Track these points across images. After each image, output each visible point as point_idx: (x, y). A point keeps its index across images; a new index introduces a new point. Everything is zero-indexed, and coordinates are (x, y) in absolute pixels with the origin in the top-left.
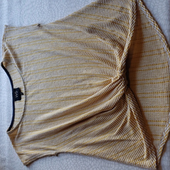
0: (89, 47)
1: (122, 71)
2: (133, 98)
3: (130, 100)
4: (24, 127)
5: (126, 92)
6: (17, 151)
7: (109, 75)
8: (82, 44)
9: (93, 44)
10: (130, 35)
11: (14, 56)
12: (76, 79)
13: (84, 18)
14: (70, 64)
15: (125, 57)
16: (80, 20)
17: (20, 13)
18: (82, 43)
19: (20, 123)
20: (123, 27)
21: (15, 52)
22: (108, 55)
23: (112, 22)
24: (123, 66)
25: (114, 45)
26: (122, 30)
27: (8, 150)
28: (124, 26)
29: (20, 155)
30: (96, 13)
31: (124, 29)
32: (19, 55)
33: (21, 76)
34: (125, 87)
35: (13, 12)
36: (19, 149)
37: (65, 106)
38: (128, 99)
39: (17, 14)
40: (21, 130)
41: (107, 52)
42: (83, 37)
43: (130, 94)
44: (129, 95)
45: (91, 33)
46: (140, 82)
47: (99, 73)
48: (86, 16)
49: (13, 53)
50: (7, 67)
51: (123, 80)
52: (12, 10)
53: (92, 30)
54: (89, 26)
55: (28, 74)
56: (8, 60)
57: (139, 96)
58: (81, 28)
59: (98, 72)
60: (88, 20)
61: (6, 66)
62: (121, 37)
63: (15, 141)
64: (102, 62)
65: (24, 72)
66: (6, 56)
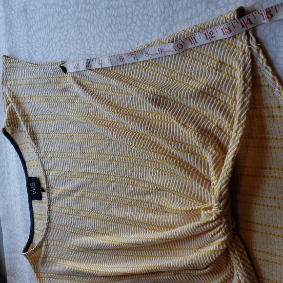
0: (156, 132)
1: (221, 204)
2: (245, 258)
3: (239, 263)
4: (51, 248)
5: (230, 247)
8: (141, 124)
9: (164, 125)
10: (236, 132)
11: (24, 119)
12: (134, 188)
13: (145, 69)
14: (122, 154)
15: (227, 178)
16: (136, 72)
17: (27, 33)
18: (142, 121)
19: (44, 240)
20: (223, 106)
21: (24, 111)
22: (194, 158)
23: (201, 91)
24: (223, 195)
25: (205, 144)
26: (222, 112)
27: (30, 278)
28: (225, 103)
30: (167, 62)
31: (225, 110)
32: (32, 118)
33: (39, 157)
34: (228, 237)
35: (15, 29)
37: (116, 232)
38: (235, 260)
39: (22, 35)
40: (47, 252)
41: (192, 150)
42: (144, 108)
43: (239, 251)
44: (236, 252)
45: (159, 105)
47: (178, 188)
48: (149, 66)
49: (22, 113)
50: (15, 134)
51: (224, 223)
52: (13, 26)
53: (159, 101)
54: (154, 91)
55: (49, 155)
56: (15, 123)
58: (138, 92)
59: (175, 187)
60: (153, 75)
61: (12, 133)
62: (220, 125)
63: (40, 268)
64: (181, 170)
65: (43, 150)
66: (10, 116)
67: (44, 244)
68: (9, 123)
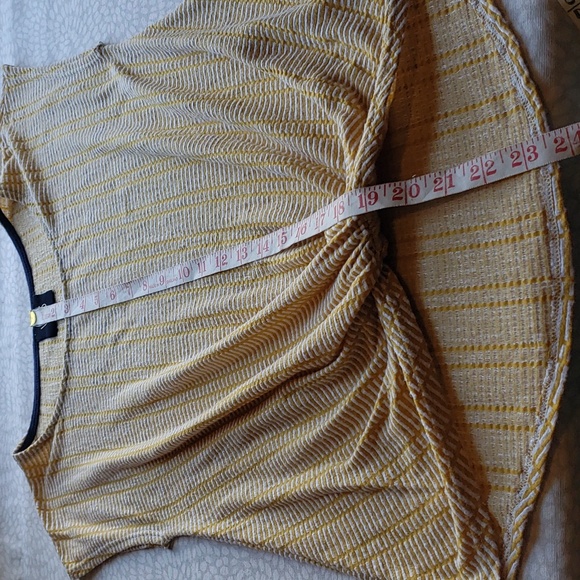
0: (253, 114)
2: (406, 310)
3: (393, 319)
4: (69, 436)
5: (376, 289)
6: (50, 526)
8: (228, 108)
9: (268, 101)
11: (33, 176)
13: (237, 3)
14: (197, 188)
16: (222, 14)
17: (48, 15)
18: (230, 103)
19: (56, 423)
20: (364, 22)
21: (34, 162)
22: (317, 143)
23: (326, 3)
24: (364, 180)
25: (331, 98)
26: (362, 33)
27: (27, 521)
28: (368, 16)
29: (58, 538)
31: (368, 28)
32: (46, 172)
33: (54, 248)
34: (370, 267)
35: (29, 14)
36: (57, 516)
37: (184, 353)
38: (386, 315)
39: (38, 21)
40: (60, 446)
41: (314, 130)
42: (234, 80)
43: (393, 297)
44: (388, 298)
45: (256, 57)
46: (432, 242)
47: (290, 215)
49: (29, 166)
50: (15, 216)
52: (24, 9)
53: (258, 47)
55: (73, 237)
56: (16, 191)
57: (431, 303)
58: (222, 40)
59: (285, 215)
60: (249, 9)
61: (12, 216)
62: (361, 63)
64: (294, 170)
65: (62, 232)
66: (9, 177)
67: (57, 431)
68: (6, 189)
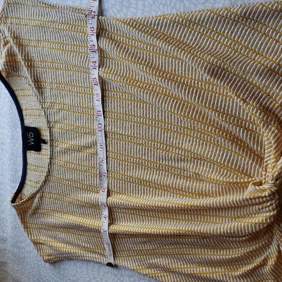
0: (206, 103)
1: (278, 182)
4: (46, 200)
6: (31, 237)
7: (243, 170)
8: (189, 92)
9: (215, 97)
11: (28, 63)
12: (166, 153)
13: (202, 35)
14: (155, 118)
16: (189, 36)
18: (189, 89)
21: (28, 54)
22: (247, 133)
23: (270, 69)
25: (267, 122)
27: (12, 227)
29: (36, 243)
30: (232, 33)
32: (37, 64)
33: (42, 108)
34: (277, 212)
36: (35, 232)
37: (136, 193)
42: (192, 75)
45: (215, 77)
47: (221, 159)
48: (207, 33)
49: (25, 57)
50: (10, 78)
51: (276, 199)
54: (213, 61)
55: (57, 107)
56: (13, 67)
58: (193, 59)
59: (217, 158)
61: (8, 77)
63: (28, 218)
65: (48, 100)
66: (9, 58)
67: (38, 196)
68: (8, 66)
